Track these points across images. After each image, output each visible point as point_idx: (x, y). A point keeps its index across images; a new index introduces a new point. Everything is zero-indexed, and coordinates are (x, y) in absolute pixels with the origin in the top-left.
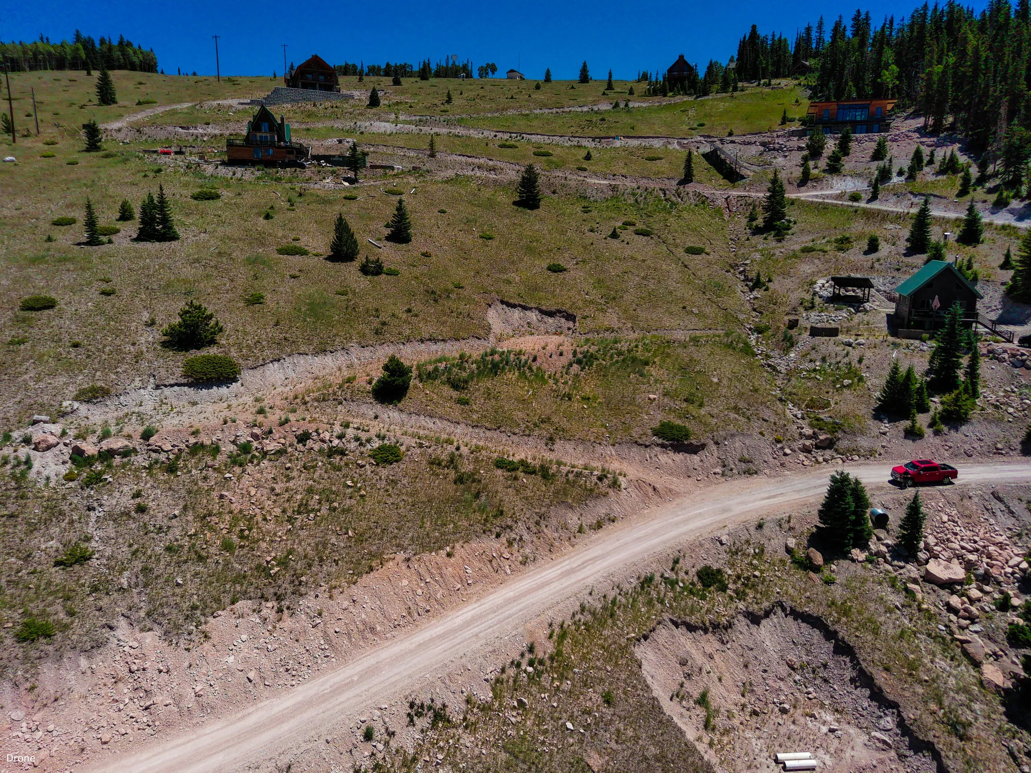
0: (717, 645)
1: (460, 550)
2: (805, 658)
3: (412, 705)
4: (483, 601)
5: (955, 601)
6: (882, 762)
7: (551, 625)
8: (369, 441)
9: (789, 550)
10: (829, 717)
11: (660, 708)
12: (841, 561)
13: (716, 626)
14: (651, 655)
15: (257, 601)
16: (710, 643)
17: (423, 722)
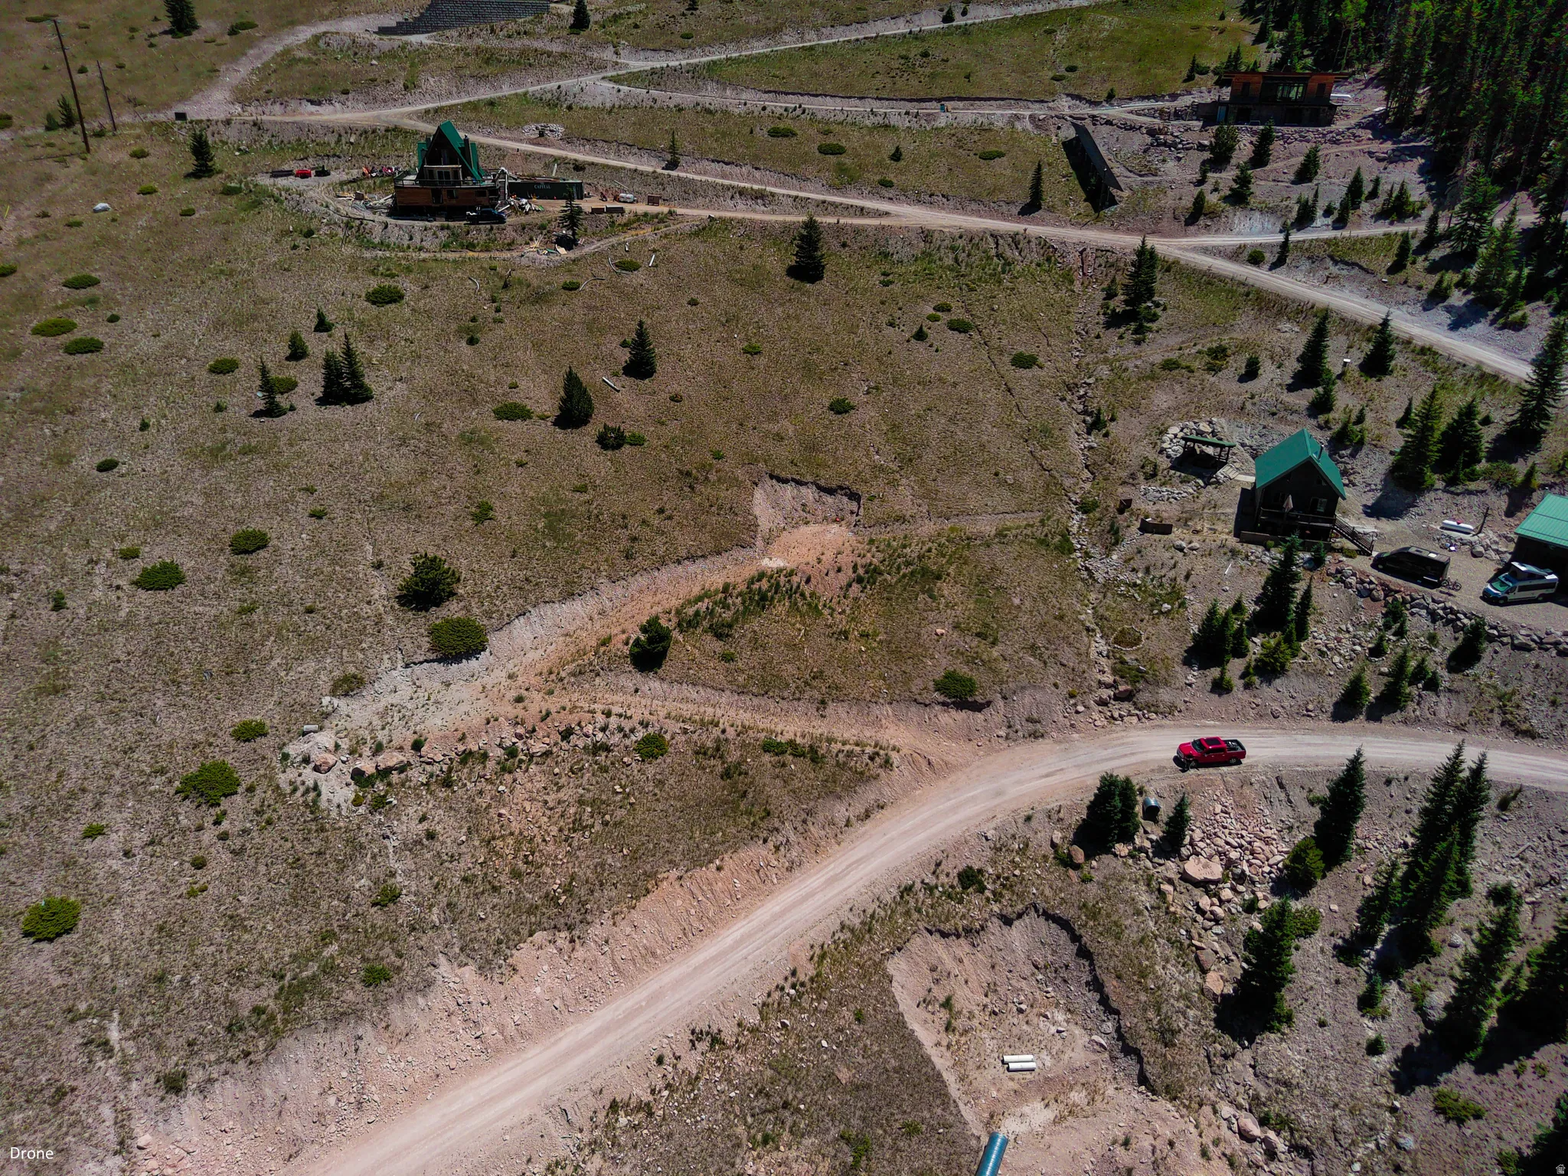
0: (967, 948)
1: (729, 862)
2: (1050, 958)
3: (693, 1032)
4: (751, 917)
5: (1205, 902)
6: (1095, 1063)
7: (812, 947)
8: (632, 731)
9: (1053, 845)
10: (1060, 1017)
11: (904, 1023)
12: (1103, 856)
13: (968, 931)
14: (903, 965)
15: (551, 932)
16: (962, 947)
17: (703, 1046)
